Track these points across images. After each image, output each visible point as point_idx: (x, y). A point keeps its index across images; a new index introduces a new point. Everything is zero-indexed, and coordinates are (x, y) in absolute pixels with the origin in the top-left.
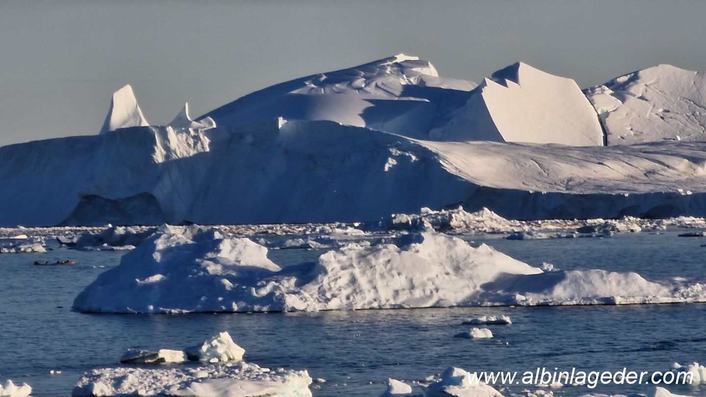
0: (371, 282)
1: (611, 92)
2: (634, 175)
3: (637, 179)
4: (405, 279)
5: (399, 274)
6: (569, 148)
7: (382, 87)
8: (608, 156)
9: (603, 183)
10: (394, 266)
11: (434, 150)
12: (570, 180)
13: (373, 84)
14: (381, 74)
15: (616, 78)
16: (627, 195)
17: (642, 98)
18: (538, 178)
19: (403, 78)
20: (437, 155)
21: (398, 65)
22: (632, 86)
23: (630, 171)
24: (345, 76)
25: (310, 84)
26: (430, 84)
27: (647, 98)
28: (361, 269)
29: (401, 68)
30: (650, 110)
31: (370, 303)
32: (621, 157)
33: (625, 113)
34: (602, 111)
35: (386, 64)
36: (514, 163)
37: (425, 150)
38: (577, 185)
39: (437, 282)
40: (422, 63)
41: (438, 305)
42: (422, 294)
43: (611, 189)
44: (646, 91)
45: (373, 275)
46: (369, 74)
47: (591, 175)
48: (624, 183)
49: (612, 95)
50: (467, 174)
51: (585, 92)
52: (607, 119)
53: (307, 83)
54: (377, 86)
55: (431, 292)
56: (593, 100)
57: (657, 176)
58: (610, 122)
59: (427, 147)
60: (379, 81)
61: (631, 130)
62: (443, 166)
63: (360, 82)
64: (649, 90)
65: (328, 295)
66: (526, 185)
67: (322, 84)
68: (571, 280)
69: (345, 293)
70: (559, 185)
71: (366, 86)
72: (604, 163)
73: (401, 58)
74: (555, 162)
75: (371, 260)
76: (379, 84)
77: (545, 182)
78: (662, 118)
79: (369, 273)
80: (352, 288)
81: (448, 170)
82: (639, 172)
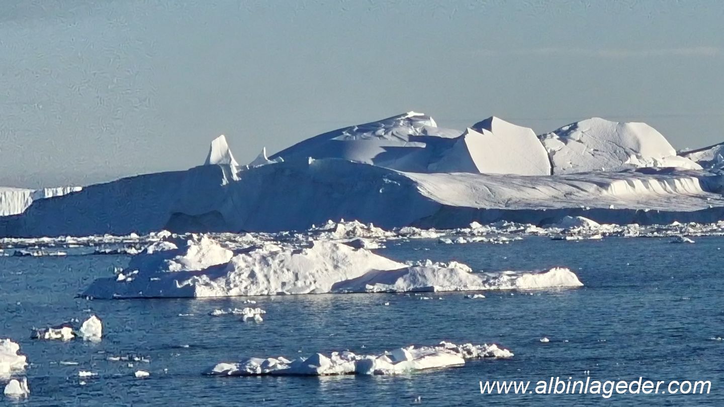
0: (266, 276)
1: (558, 137)
2: (556, 196)
3: (558, 198)
4: (292, 274)
5: (288, 270)
6: (515, 177)
7: (397, 135)
8: (540, 182)
9: (532, 202)
10: (285, 265)
11: (414, 179)
12: (510, 200)
13: (390, 133)
14: (396, 126)
15: (562, 128)
16: (544, 210)
17: (579, 141)
18: (487, 198)
19: (411, 129)
20: (416, 182)
21: (409, 119)
22: (573, 132)
23: (554, 193)
24: (370, 128)
25: (346, 133)
26: (430, 134)
27: (582, 141)
28: (260, 267)
29: (411, 121)
30: (584, 150)
31: (263, 291)
32: (550, 183)
33: (566, 152)
34: (551, 150)
35: (400, 119)
36: (471, 188)
37: (409, 180)
38: (514, 203)
39: (316, 275)
40: (425, 118)
41: (313, 292)
42: (303, 284)
43: (536, 206)
44: (582, 136)
45: (269, 271)
46: (388, 126)
47: (525, 196)
48: (546, 201)
49: (558, 139)
50: (436, 197)
51: (539, 137)
52: (554, 156)
53: (344, 133)
54: (393, 134)
55: (311, 283)
56: (544, 143)
57: (572, 197)
58: (555, 158)
59: (409, 177)
60: (394, 131)
61: (571, 163)
62: (419, 191)
63: (381, 132)
64: (584, 136)
65: (232, 285)
66: (478, 204)
67: (353, 134)
68: (411, 274)
69: (245, 284)
70: (501, 204)
71: (385, 134)
72: (536, 188)
73: (411, 114)
74: (501, 187)
75: (269, 260)
76: (394, 133)
77: (492, 202)
78: (593, 155)
79: (265, 270)
80: (251, 280)
81: (422, 194)
82: (560, 193)
